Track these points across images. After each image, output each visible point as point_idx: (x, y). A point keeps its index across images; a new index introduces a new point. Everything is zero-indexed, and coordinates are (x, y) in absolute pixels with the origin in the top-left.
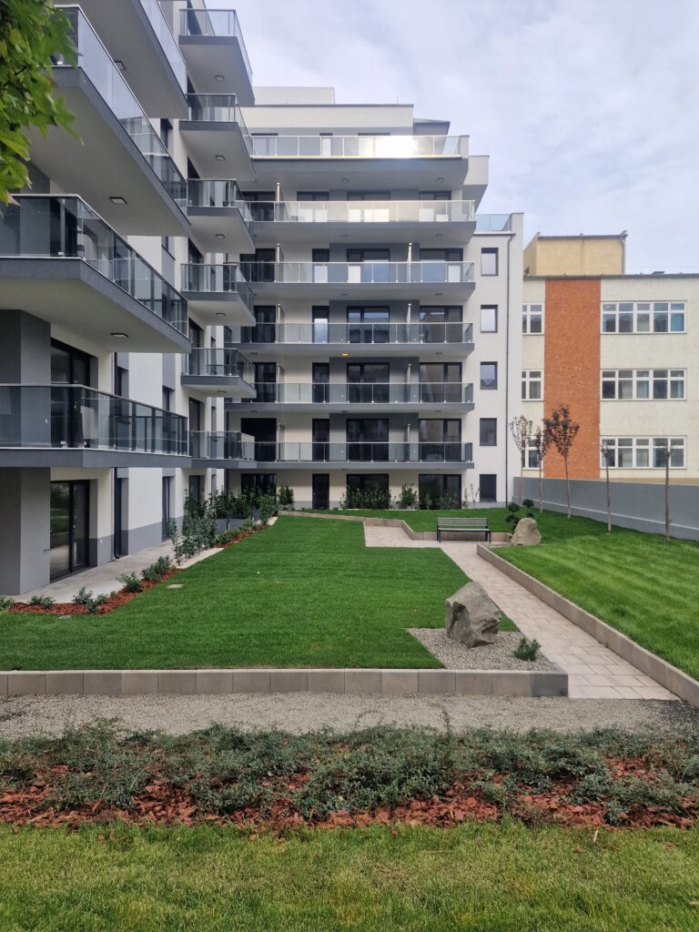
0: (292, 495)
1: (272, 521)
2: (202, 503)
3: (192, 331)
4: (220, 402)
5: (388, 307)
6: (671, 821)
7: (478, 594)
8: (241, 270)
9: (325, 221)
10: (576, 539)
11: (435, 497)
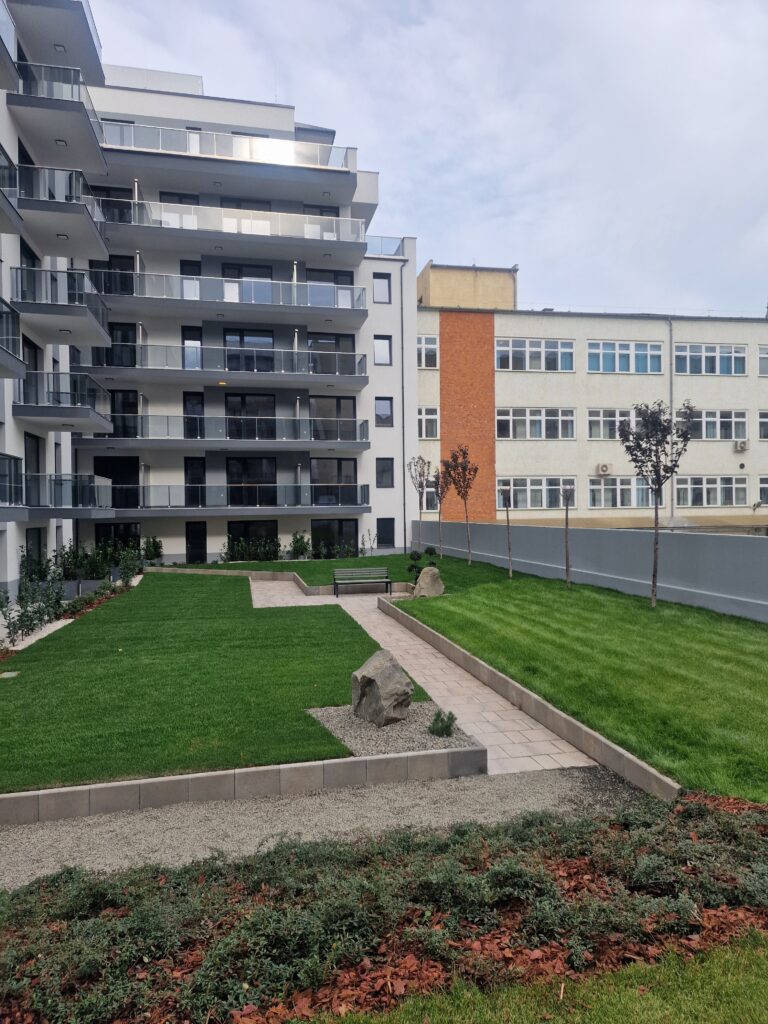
0: (160, 547)
1: (136, 581)
2: (44, 562)
3: (26, 350)
4: (66, 438)
5: (272, 331)
6: (638, 954)
7: (389, 664)
8: (91, 279)
9: (196, 228)
10: (480, 587)
11: (329, 545)
